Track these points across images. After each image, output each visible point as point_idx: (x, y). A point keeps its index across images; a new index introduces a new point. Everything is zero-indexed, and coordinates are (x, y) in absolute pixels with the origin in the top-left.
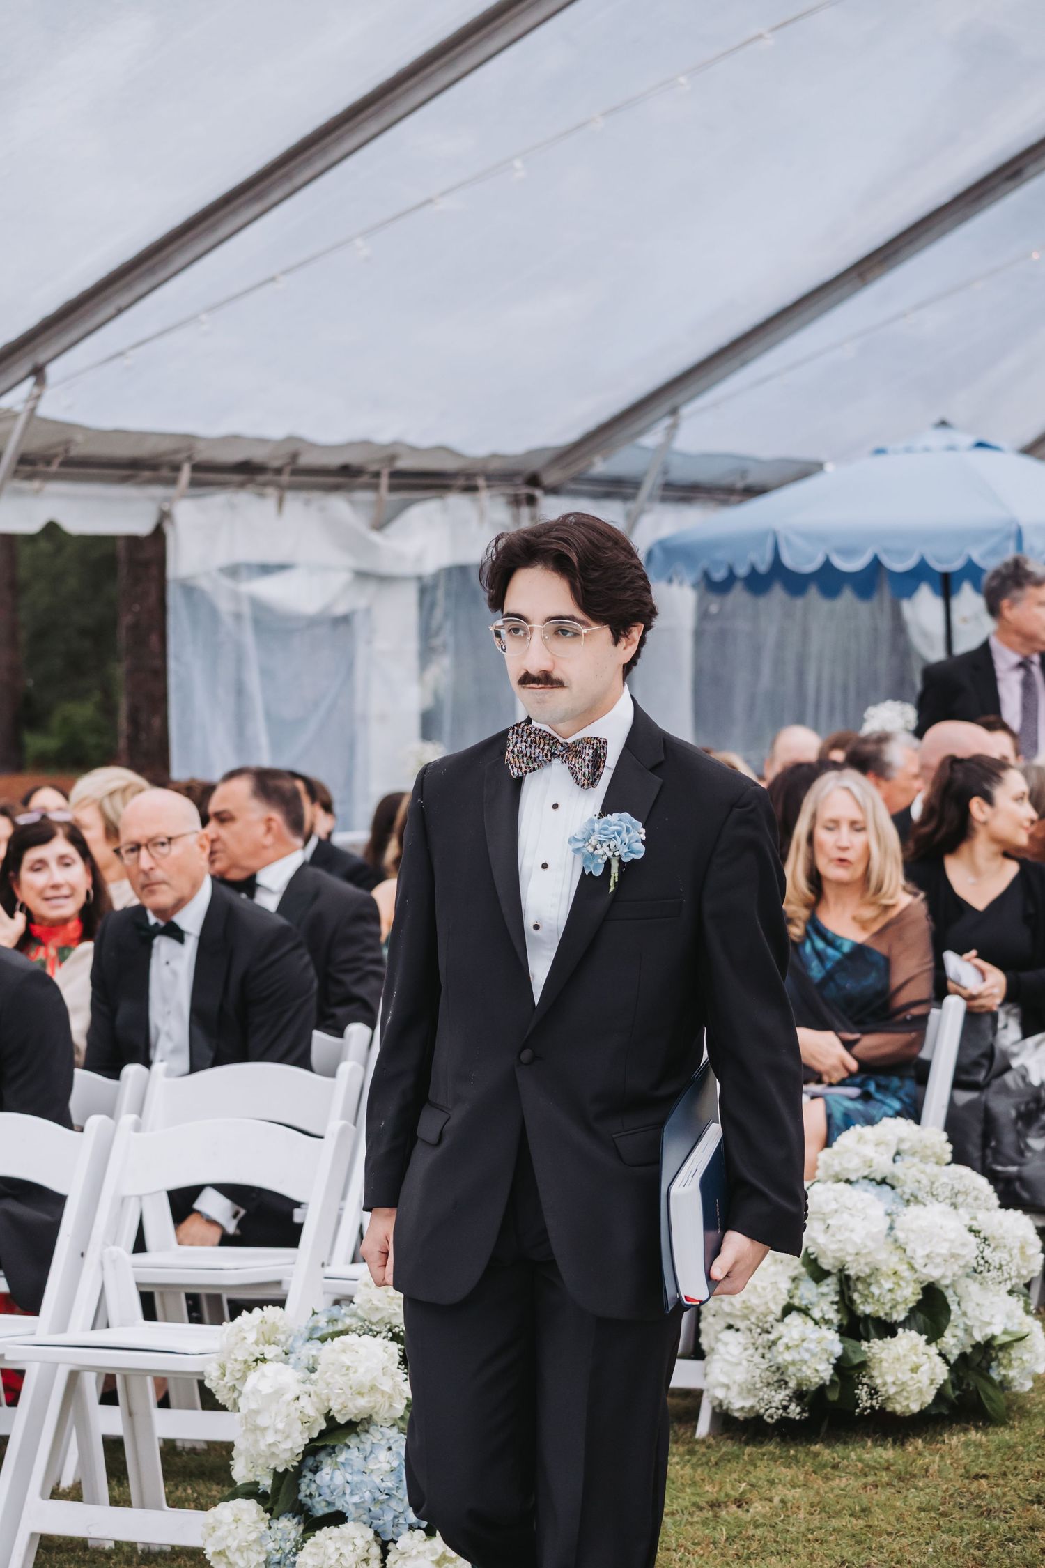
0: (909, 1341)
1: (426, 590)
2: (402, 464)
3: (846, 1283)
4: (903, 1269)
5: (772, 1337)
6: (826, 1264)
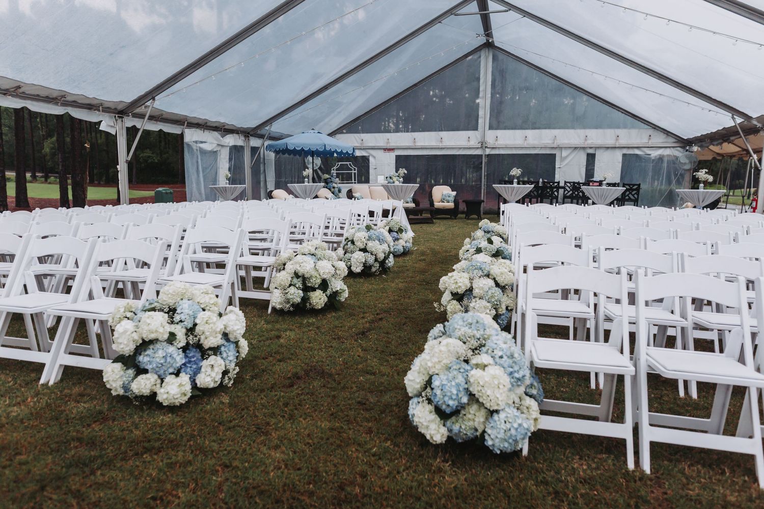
0: (319, 293)
1: (231, 148)
2: (226, 127)
3: (304, 279)
4: (318, 276)
5: (286, 291)
6: (300, 274)
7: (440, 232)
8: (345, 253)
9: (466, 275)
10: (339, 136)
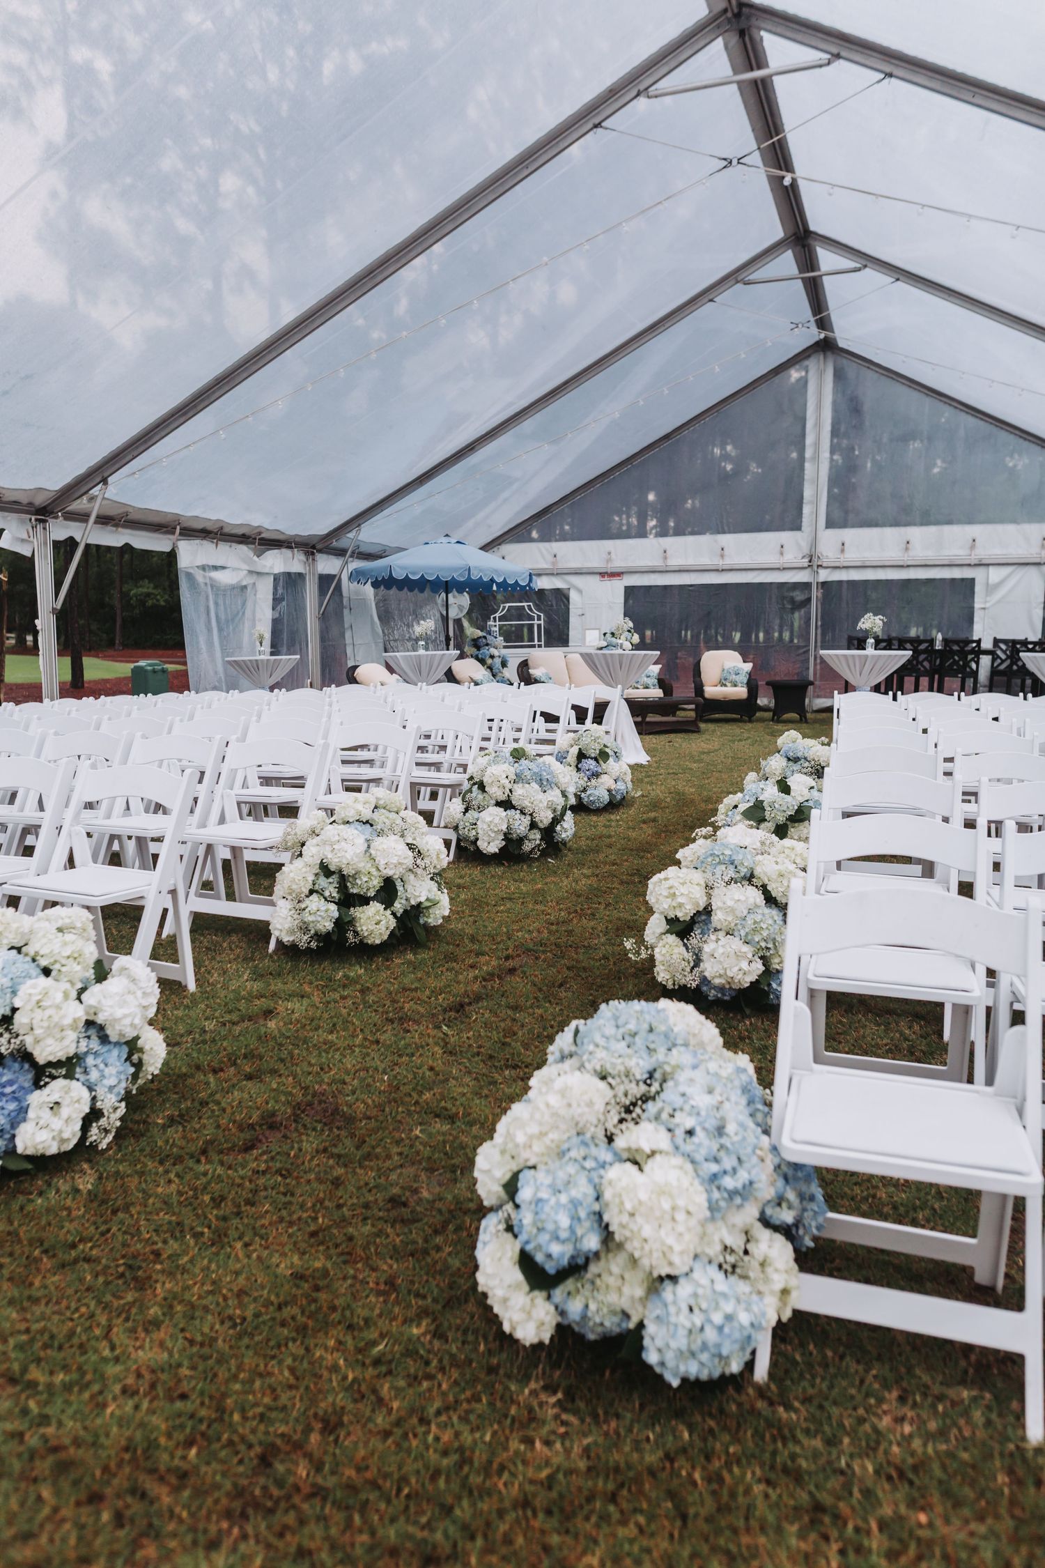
0: (375, 908)
1: (276, 578)
2: (263, 535)
3: (343, 880)
4: (374, 872)
5: (303, 906)
6: (332, 868)
7: (709, 753)
8: (466, 810)
9: (698, 877)
10: (507, 548)
